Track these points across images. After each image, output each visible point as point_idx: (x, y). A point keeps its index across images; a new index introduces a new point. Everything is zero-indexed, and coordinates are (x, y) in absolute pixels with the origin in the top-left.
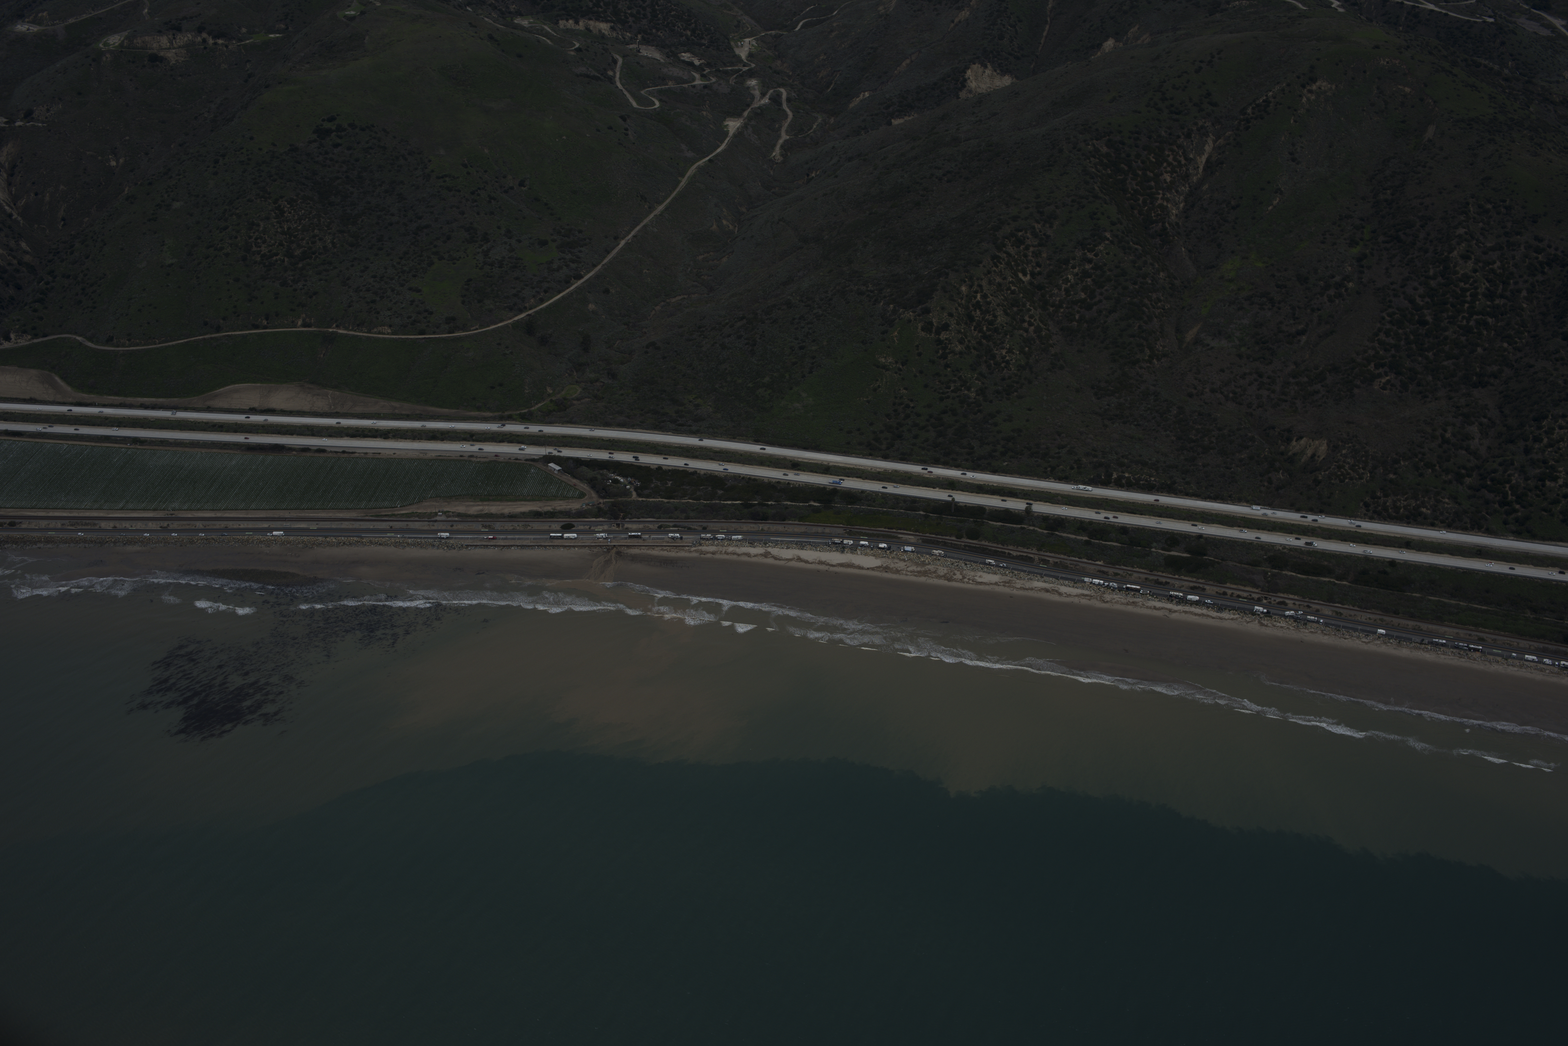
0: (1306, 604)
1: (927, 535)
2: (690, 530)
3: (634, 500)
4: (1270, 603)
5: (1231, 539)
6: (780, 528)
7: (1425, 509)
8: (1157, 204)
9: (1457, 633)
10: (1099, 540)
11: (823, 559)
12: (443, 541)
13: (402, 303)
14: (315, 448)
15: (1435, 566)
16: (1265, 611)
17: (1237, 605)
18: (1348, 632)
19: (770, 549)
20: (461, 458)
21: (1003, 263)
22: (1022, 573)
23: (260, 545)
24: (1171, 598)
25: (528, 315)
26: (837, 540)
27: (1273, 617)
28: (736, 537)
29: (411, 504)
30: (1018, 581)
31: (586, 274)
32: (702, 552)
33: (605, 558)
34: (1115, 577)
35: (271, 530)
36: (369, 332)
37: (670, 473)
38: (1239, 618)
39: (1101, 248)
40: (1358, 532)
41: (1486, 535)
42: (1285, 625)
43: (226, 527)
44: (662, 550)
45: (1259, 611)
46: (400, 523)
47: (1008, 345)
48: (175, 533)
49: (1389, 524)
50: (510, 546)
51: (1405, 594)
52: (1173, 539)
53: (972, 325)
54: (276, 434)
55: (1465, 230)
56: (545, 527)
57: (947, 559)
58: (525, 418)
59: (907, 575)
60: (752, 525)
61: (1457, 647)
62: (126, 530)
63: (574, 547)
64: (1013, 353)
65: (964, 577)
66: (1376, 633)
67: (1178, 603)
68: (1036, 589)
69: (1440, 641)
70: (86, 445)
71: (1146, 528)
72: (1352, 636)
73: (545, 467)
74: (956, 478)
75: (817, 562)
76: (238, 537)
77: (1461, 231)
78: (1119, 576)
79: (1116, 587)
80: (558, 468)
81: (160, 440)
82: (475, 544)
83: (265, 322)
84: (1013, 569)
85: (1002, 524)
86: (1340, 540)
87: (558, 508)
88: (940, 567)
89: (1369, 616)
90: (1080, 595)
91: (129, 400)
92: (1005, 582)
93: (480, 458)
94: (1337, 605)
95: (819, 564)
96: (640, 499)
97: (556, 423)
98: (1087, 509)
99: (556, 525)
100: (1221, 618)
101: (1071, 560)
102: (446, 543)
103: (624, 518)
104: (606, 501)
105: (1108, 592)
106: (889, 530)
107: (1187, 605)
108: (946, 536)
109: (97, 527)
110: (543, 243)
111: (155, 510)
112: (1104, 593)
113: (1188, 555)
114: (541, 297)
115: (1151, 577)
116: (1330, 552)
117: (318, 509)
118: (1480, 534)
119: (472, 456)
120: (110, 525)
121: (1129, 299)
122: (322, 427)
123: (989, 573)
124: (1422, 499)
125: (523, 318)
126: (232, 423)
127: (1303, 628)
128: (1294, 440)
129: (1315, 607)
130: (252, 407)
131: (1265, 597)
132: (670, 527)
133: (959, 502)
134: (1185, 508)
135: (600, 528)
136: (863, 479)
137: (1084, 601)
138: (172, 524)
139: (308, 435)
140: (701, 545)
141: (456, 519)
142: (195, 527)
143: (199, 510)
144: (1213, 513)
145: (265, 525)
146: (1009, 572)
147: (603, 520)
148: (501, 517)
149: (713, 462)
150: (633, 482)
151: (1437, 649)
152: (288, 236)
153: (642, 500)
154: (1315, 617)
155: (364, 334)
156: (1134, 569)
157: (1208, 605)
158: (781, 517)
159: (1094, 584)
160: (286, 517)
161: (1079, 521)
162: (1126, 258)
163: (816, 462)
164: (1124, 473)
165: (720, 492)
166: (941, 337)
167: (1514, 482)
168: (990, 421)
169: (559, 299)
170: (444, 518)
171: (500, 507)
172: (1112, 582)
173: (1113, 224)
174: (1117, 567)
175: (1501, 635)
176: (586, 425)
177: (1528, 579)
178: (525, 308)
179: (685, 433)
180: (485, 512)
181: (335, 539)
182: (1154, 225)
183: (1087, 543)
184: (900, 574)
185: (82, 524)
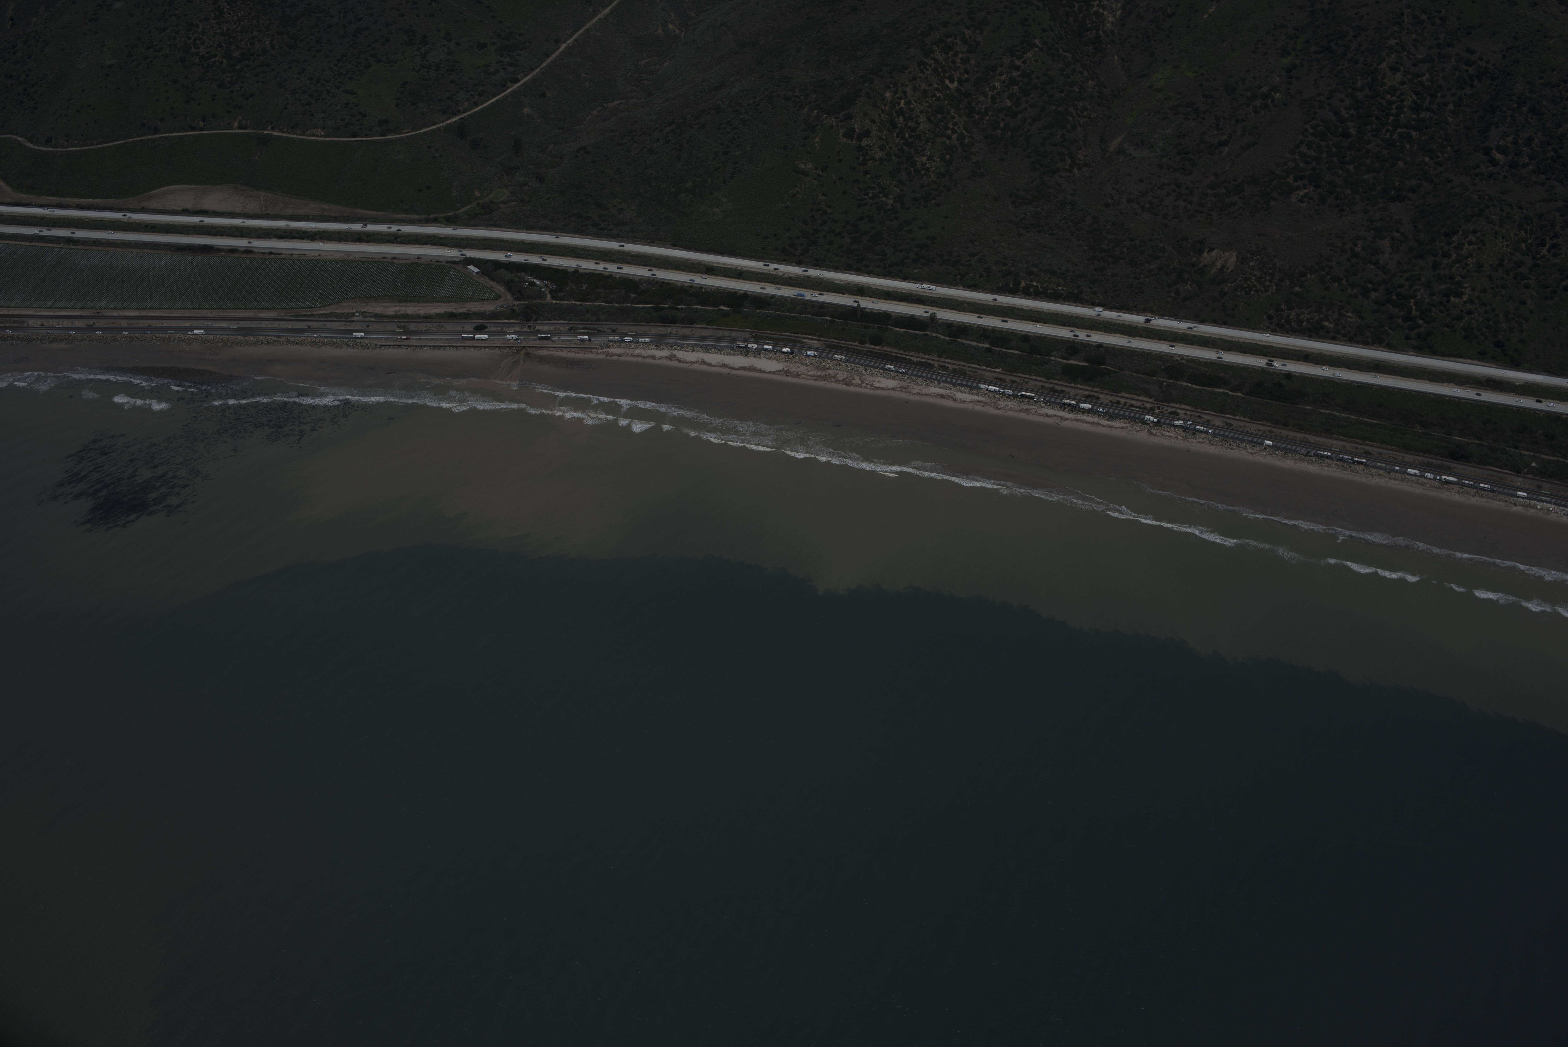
0: (1197, 414)
1: (832, 340)
2: (599, 332)
3: (547, 303)
4: (1162, 412)
5: (1130, 349)
6: (688, 331)
7: (1328, 323)
8: (1092, 11)
9: (1344, 446)
10: (1000, 347)
11: (726, 363)
12: (358, 341)
13: (336, 105)
14: (243, 249)
15: (1330, 379)
16: (1155, 420)
17: (1128, 414)
18: (1235, 443)
19: (675, 352)
20: (384, 260)
21: (930, 69)
22: (920, 379)
23: (181, 343)
24: (1064, 406)
25: (461, 118)
26: (742, 344)
27: (1163, 427)
28: (643, 340)
29: (330, 305)
30: (915, 387)
31: (522, 78)
32: (608, 354)
33: (514, 359)
34: (1012, 385)
35: (192, 329)
36: (303, 134)
37: (586, 276)
38: (1129, 426)
39: (1029, 55)
40: (1258, 344)
41: (1386, 350)
42: (1174, 435)
43: (150, 326)
44: (570, 351)
45: (1149, 420)
46: (318, 323)
47: (929, 153)
48: (100, 331)
49: (1290, 337)
50: (422, 347)
51: (1298, 406)
52: (1072, 348)
53: (895, 132)
54: (206, 235)
55: (1396, 41)
56: (459, 328)
57: (848, 364)
58: (451, 221)
59: (807, 379)
60: (660, 329)
61: (1342, 460)
62: (53, 328)
63: (485, 347)
64: (934, 161)
65: (862, 382)
66: (1263, 443)
67: (1071, 411)
68: (932, 395)
69: (1326, 453)
70: (20, 245)
71: (1048, 336)
72: (1239, 447)
73: (464, 270)
74: (867, 285)
75: (720, 365)
76: (160, 335)
77: (1392, 42)
78: (1016, 384)
79: (1011, 394)
80: (476, 270)
81: (93, 240)
82: (389, 344)
83: (202, 124)
84: (911, 375)
85: (906, 330)
86: (1239, 352)
87: (473, 310)
88: (840, 372)
89: (1258, 427)
90: (974, 401)
91: (67, 200)
92: (902, 388)
93: (402, 259)
94: (1228, 416)
95: (721, 367)
96: (554, 302)
97: (481, 226)
98: (991, 317)
99: (469, 326)
100: (1111, 427)
101: (970, 367)
102: (361, 343)
103: (536, 320)
104: (520, 304)
105: (1003, 399)
106: (795, 335)
107: (1079, 413)
108: (849, 341)
109: (25, 325)
110: (482, 46)
111: (82, 308)
112: (999, 400)
113: (1086, 364)
114: (475, 100)
115: (1047, 385)
116: (1227, 364)
117: (240, 309)
118: (1380, 349)
119: (394, 258)
120: (37, 323)
121: (1054, 107)
122: (251, 228)
123: (888, 378)
124: (1326, 312)
125: (456, 121)
126: (164, 224)
127: (1191, 438)
128: (1206, 252)
129: (1205, 417)
130: (185, 208)
131: (1158, 407)
132: (580, 329)
133: (865, 309)
134: (1089, 317)
135: (512, 330)
136: (775, 285)
137: (978, 408)
138: (98, 322)
139: (238, 236)
140: (608, 347)
141: (373, 319)
142: (120, 325)
143: (124, 308)
144: (1116, 323)
145: (187, 324)
146: (907, 378)
147: (516, 321)
148: (417, 317)
149: (629, 265)
150: (549, 285)
151: (1322, 461)
152: (227, 38)
153: (556, 303)
154: (1204, 427)
155: (298, 137)
156: (1032, 377)
157: (1100, 413)
158: (690, 321)
159: (990, 391)
160: (208, 316)
161: (983, 328)
162: (1054, 66)
163: (730, 267)
164: (1032, 282)
165: (633, 295)
166: (862, 143)
167: (1419, 297)
168: (905, 228)
169: (493, 103)
170: (361, 318)
171: (417, 308)
172: (1007, 389)
173: (1044, 31)
174: (1015, 374)
175: (1387, 449)
176: (509, 228)
177: (1421, 394)
178: (459, 111)
179: (606, 237)
180: (401, 313)
181: (254, 338)
182: (1089, 33)
183: (988, 350)
184: (800, 378)
185: (11, 322)
